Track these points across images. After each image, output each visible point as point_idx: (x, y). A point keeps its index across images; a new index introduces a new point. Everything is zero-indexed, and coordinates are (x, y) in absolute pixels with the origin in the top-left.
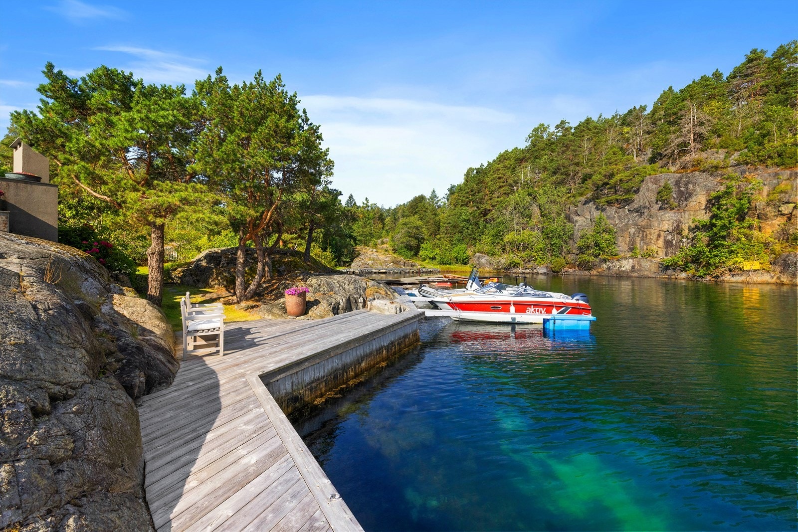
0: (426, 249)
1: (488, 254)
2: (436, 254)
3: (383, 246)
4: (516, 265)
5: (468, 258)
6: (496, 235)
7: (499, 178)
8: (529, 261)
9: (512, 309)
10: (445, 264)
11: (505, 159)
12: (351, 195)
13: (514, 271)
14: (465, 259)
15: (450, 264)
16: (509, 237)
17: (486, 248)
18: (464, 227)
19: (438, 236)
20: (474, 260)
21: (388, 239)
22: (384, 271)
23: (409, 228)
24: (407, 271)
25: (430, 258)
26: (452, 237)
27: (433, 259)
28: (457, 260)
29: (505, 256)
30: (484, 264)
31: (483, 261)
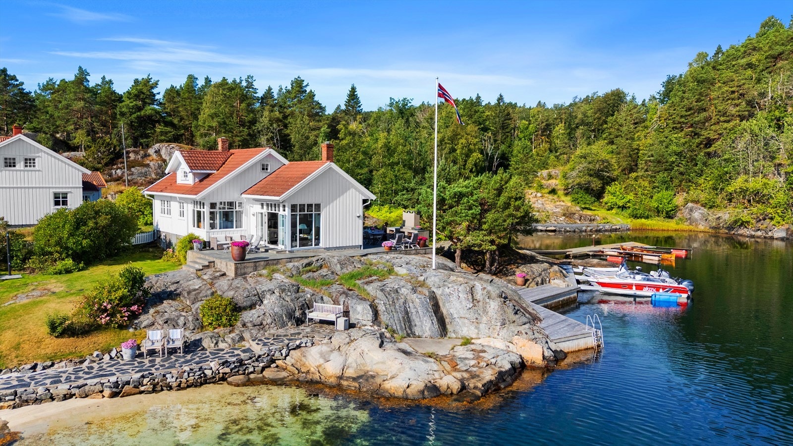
0: (613, 194)
1: (704, 205)
2: (629, 202)
3: (550, 182)
4: (744, 224)
5: (676, 208)
6: (720, 178)
7: (733, 92)
8: (764, 219)
9: (634, 288)
10: (641, 217)
11: (754, 49)
12: (501, 96)
13: (741, 232)
14: (670, 211)
15: (647, 218)
16: (738, 183)
17: (703, 197)
18: (673, 162)
19: (634, 175)
20: (684, 213)
21: (558, 171)
22: (553, 228)
23: (590, 163)
24: (584, 228)
25: (619, 207)
26: (655, 177)
27: (623, 208)
28: (658, 212)
29: (730, 209)
30: (696, 220)
31: (696, 215)
